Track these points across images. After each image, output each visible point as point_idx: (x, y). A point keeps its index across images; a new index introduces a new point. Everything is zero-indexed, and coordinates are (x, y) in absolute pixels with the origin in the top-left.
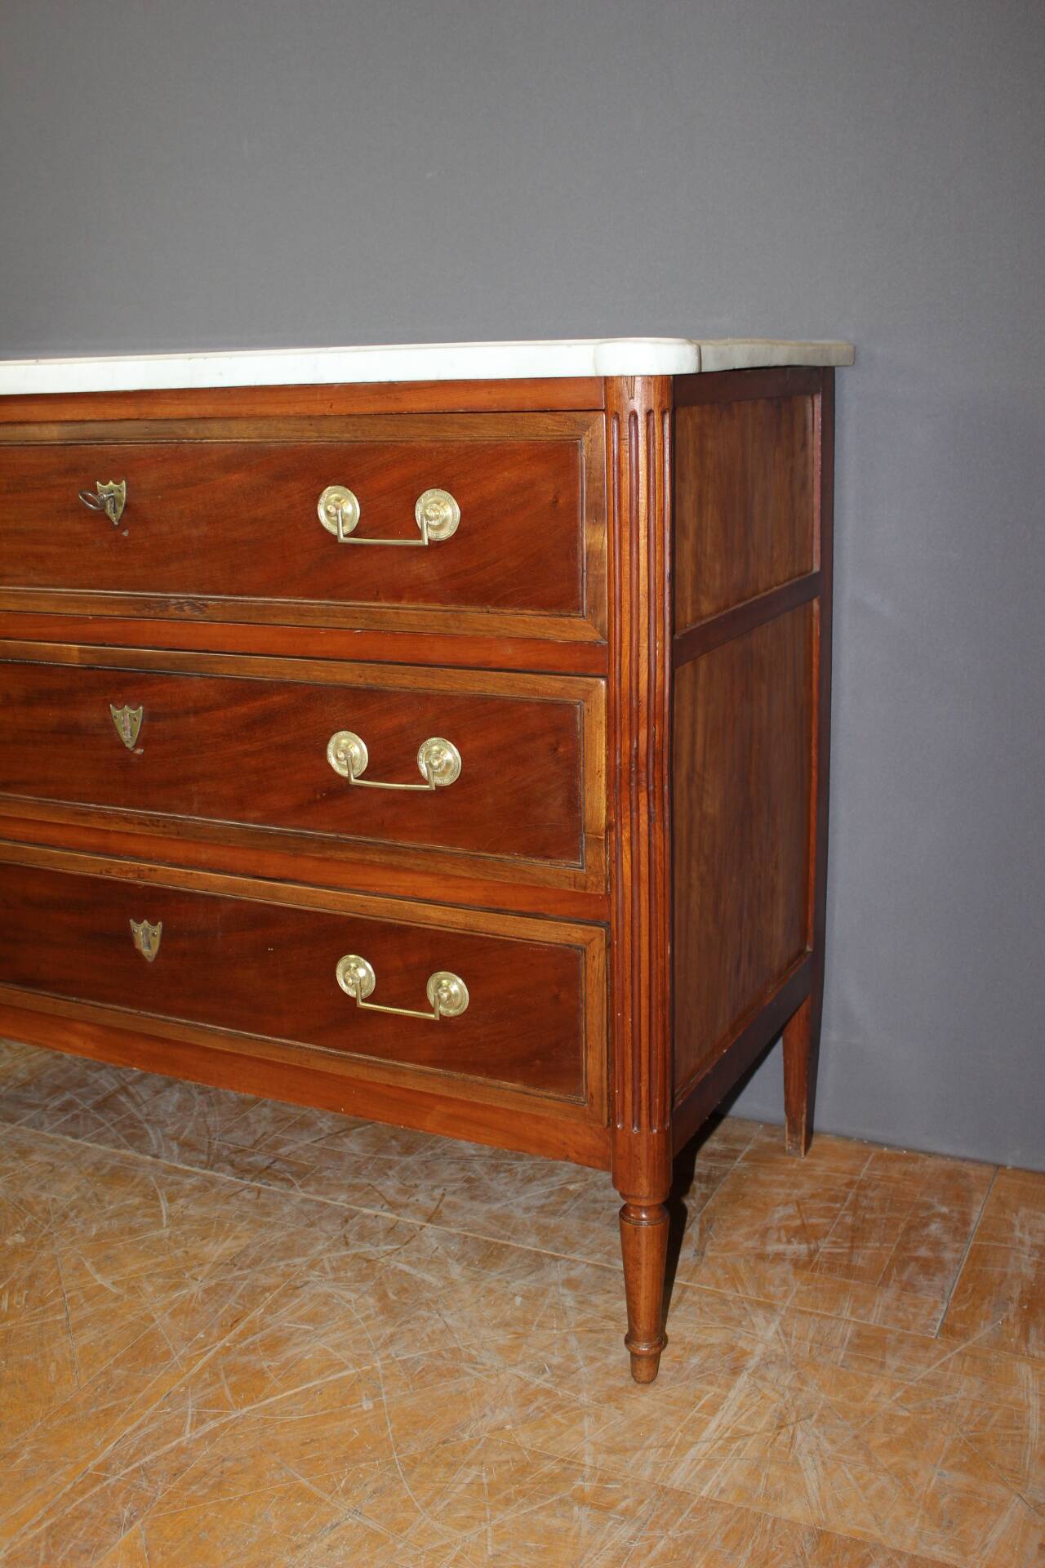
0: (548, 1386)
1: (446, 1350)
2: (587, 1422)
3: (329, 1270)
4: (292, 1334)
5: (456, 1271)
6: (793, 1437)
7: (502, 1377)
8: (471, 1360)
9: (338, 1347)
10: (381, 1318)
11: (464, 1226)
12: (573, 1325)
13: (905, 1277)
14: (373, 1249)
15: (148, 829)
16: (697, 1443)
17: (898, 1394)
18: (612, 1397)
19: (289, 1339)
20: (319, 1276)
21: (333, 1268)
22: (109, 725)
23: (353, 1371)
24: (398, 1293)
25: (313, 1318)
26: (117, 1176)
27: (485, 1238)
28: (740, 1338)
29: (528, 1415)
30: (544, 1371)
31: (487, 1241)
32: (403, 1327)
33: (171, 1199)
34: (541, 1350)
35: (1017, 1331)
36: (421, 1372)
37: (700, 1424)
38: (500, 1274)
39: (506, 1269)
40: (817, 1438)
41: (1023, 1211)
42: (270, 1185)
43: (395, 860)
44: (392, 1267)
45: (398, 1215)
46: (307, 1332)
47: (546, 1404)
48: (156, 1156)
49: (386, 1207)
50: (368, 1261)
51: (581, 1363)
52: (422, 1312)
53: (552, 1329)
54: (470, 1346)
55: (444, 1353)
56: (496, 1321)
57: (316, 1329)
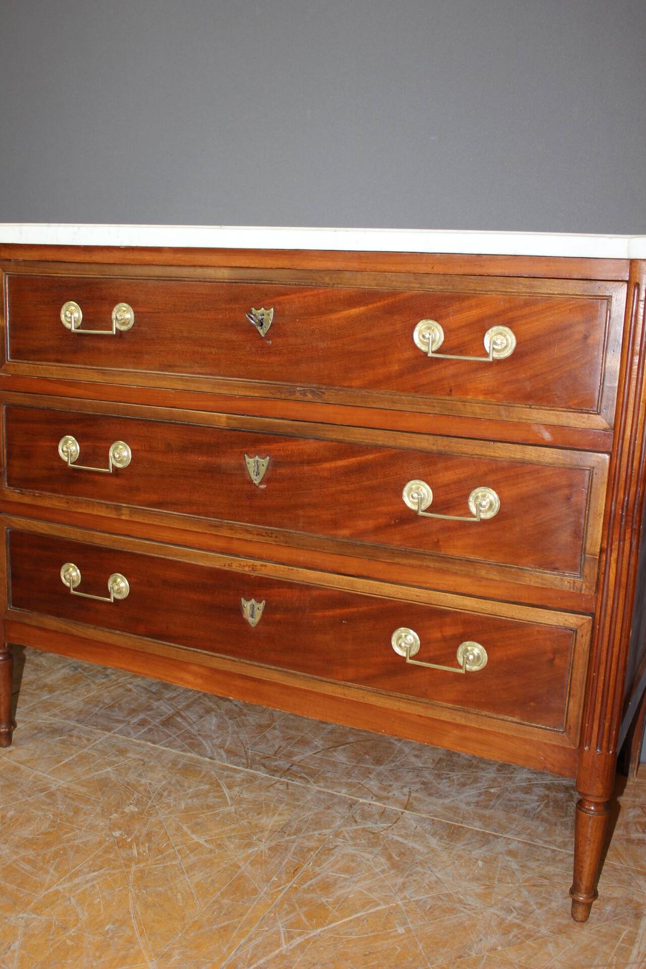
0: (517, 921)
1: (442, 895)
2: (551, 947)
3: (348, 838)
4: (336, 880)
5: (434, 842)
7: (485, 914)
8: (461, 901)
9: (370, 889)
10: (392, 871)
11: (430, 813)
12: (521, 881)
14: (374, 825)
15: (264, 538)
16: (628, 964)
18: (561, 930)
19: (335, 884)
20: (343, 842)
21: (351, 837)
22: (243, 468)
23: (384, 907)
24: (399, 856)
25: (347, 870)
26: (189, 770)
27: (447, 822)
28: (633, 894)
29: (510, 941)
30: (512, 912)
31: (448, 824)
32: (410, 878)
33: (230, 787)
34: (506, 897)
36: (430, 909)
37: (625, 951)
38: (463, 845)
39: (466, 842)
42: (293, 781)
43: (444, 566)
44: (390, 838)
45: (384, 804)
46: (346, 879)
47: (520, 933)
48: (211, 758)
49: (374, 798)
50: (373, 833)
51: (534, 907)
52: (419, 869)
53: (508, 883)
54: (457, 893)
55: (442, 897)
56: (471, 876)
57: (351, 877)
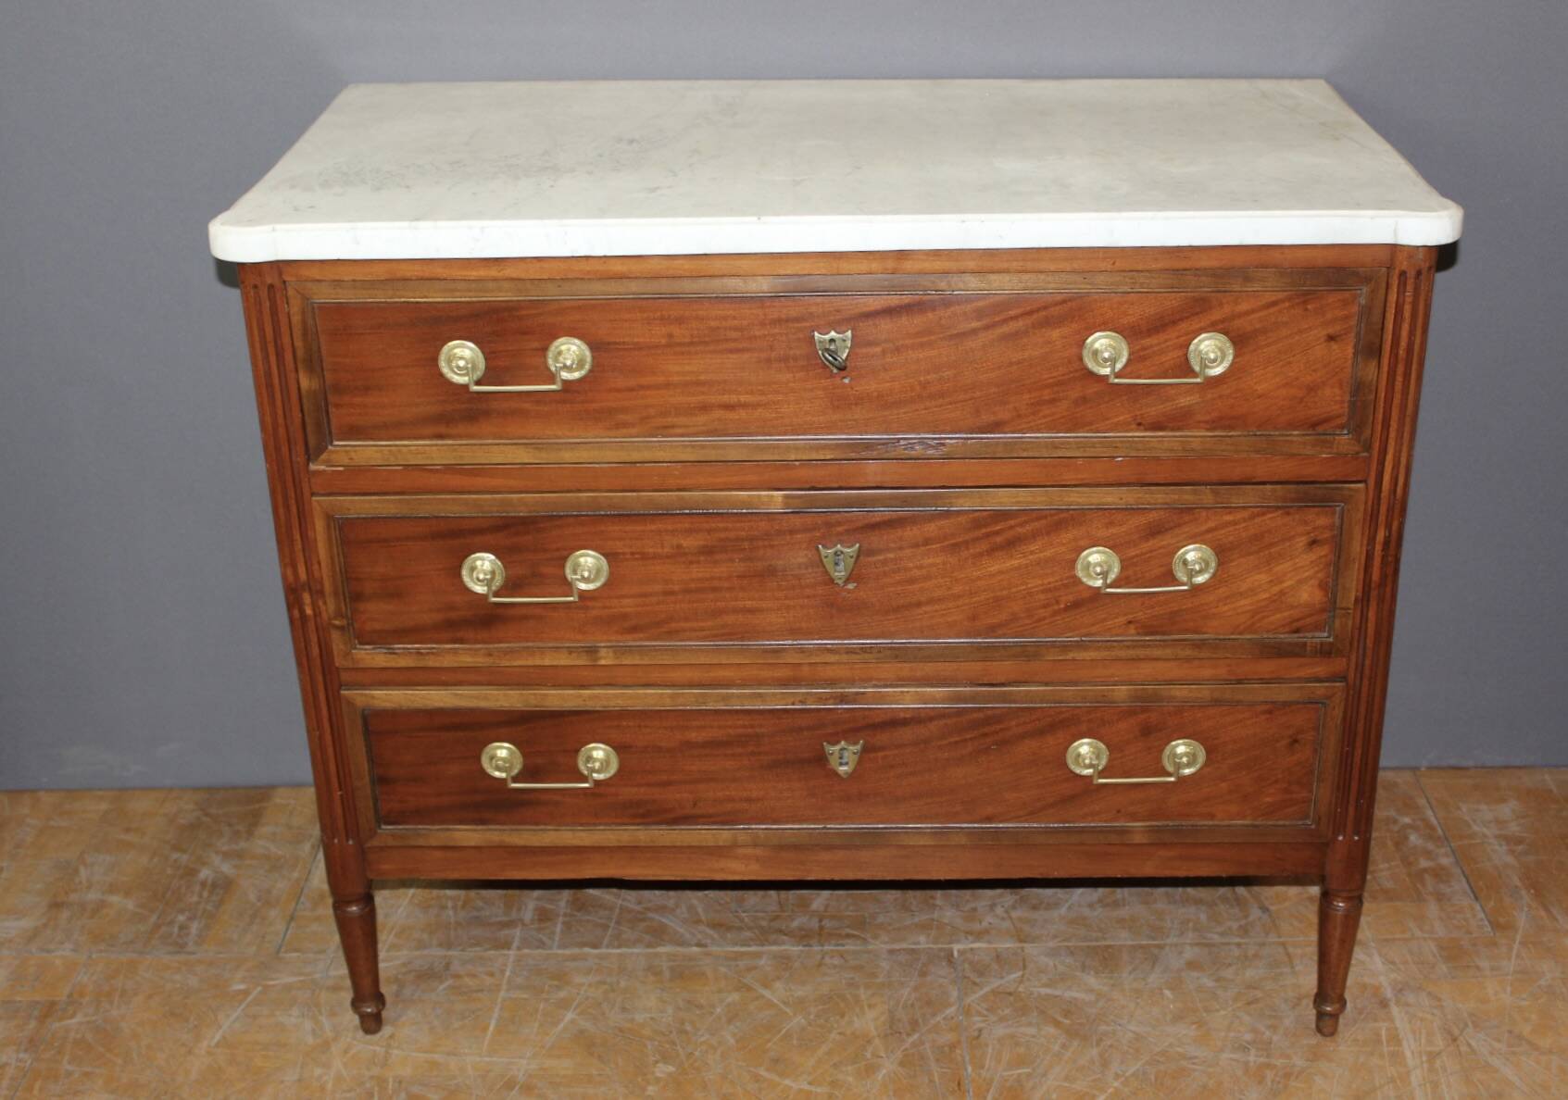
0: (1262, 1060)
1: (1156, 1055)
2: (1318, 1080)
3: (985, 1012)
4: (1019, 1082)
5: (1091, 980)
6: (1469, 1045)
7: (1221, 1064)
8: (1183, 1057)
9: (1068, 1080)
10: (1075, 1043)
11: (1055, 937)
12: (1231, 1003)
13: (1430, 888)
14: (1003, 982)
15: (858, 657)
16: (1409, 1072)
17: (1509, 989)
18: (1315, 1056)
19: (1021, 1087)
20: (983, 1022)
21: (987, 1010)
22: (816, 564)
24: (1066, 1016)
25: (1020, 1062)
26: (685, 976)
27: (1084, 945)
28: (1362, 976)
29: (1271, 1090)
30: (1247, 1049)
31: (1088, 947)
32: (1102, 1045)
33: (766, 986)
34: (1228, 1032)
35: (1543, 913)
36: (1156, 1080)
37: (1397, 1057)
38: (1130, 973)
39: (1130, 968)
40: (1485, 1040)
41: (1464, 808)
42: (843, 945)
44: (1036, 995)
45: (989, 942)
46: (1029, 1076)
47: (1276, 1075)
48: (699, 945)
49: (970, 938)
50: (1010, 994)
51: (1268, 1033)
52: (1103, 1028)
53: (1218, 1011)
54: (1171, 1045)
55: (1157, 1058)
56: (1169, 1017)
57: (1034, 1069)
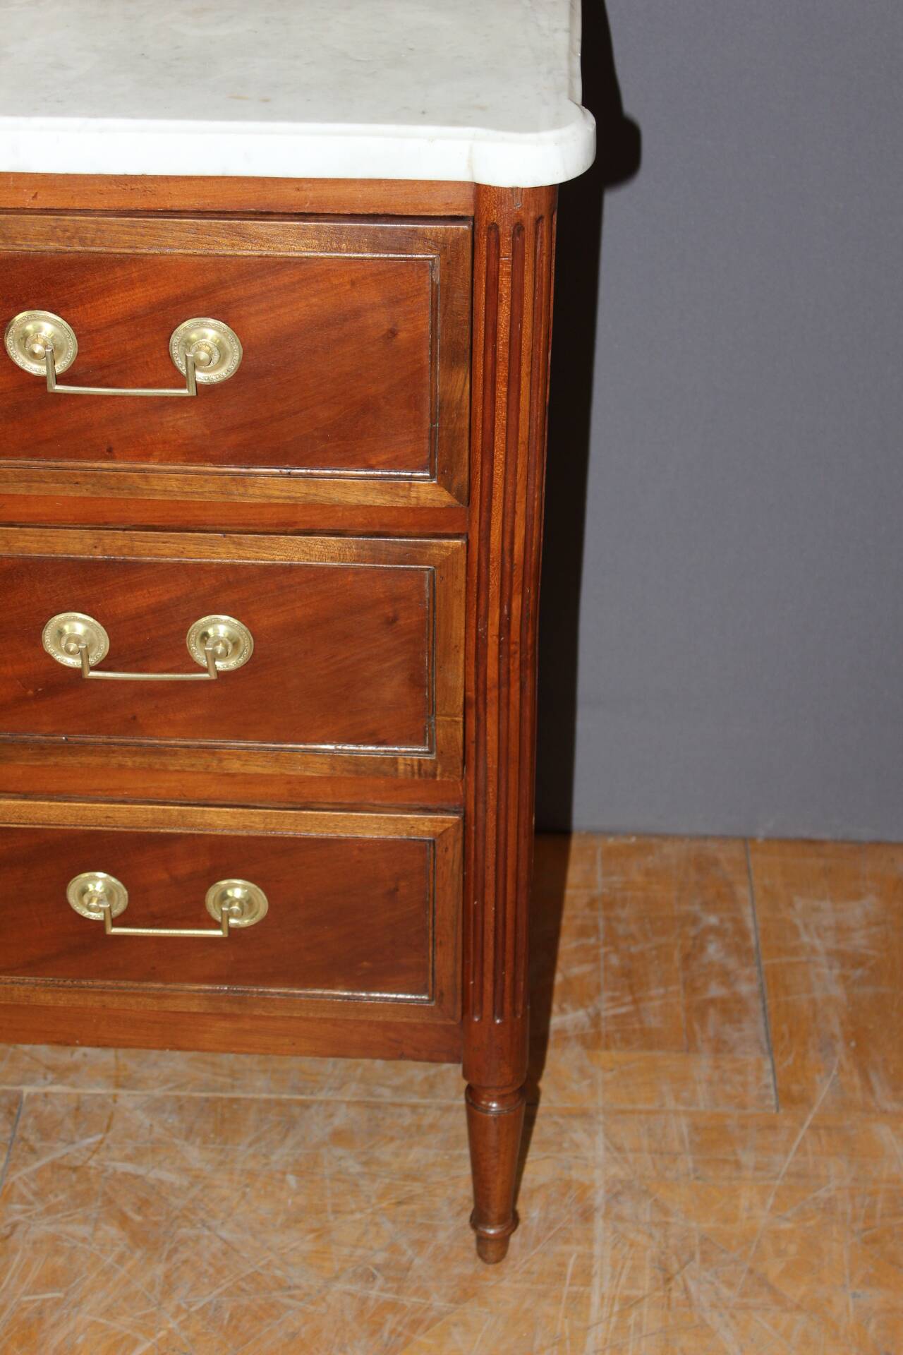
0: (389, 1296)
1: (242, 1279)
3: (30, 1197)
4: (40, 1312)
5: (194, 1155)
6: (686, 1289)
7: (329, 1298)
8: (281, 1285)
9: (109, 1312)
10: (138, 1254)
11: (166, 1081)
12: (374, 1200)
13: (711, 1032)
14: (71, 1149)
16: (588, 1328)
17: (770, 1201)
18: (467, 1293)
19: (41, 1320)
20: (24, 1212)
21: (35, 1194)
23: (148, 1345)
24: (139, 1210)
25: (52, 1280)
27: (204, 1095)
28: (570, 1168)
29: (386, 1345)
30: (374, 1277)
31: (207, 1100)
32: (175, 1259)
34: (355, 1247)
35: (857, 1081)
36: (230, 1320)
37: (579, 1302)
38: (250, 1145)
39: (253, 1136)
40: (712, 1283)
41: (799, 903)
43: (156, 761)
44: (111, 1171)
45: (74, 1085)
46: (58, 1303)
47: (399, 1323)
49: (50, 1076)
50: (75, 1169)
51: (410, 1252)
52: (185, 1231)
53: (352, 1212)
54: (269, 1265)
55: (243, 1285)
56: (281, 1219)
57: (67, 1294)
